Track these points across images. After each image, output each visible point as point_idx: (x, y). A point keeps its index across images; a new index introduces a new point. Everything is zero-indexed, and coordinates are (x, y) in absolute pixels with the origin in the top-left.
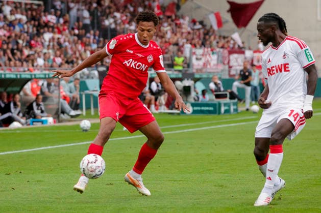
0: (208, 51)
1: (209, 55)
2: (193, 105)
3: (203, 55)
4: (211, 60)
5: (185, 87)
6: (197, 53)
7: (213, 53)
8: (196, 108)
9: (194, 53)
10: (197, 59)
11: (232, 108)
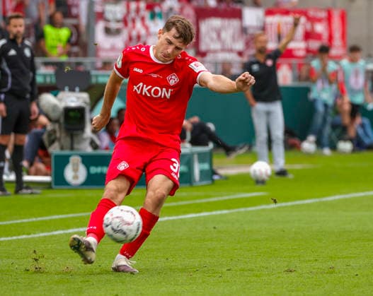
0: (138, 10)
1: (143, 19)
2: (88, 161)
3: (125, 21)
4: (149, 34)
5: (68, 110)
6: (109, 16)
7: (153, 16)
8: (94, 170)
9: (101, 16)
10: (108, 31)
11: (197, 168)
